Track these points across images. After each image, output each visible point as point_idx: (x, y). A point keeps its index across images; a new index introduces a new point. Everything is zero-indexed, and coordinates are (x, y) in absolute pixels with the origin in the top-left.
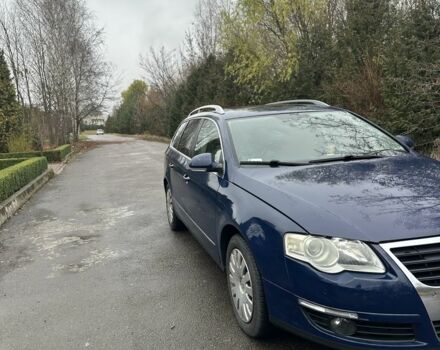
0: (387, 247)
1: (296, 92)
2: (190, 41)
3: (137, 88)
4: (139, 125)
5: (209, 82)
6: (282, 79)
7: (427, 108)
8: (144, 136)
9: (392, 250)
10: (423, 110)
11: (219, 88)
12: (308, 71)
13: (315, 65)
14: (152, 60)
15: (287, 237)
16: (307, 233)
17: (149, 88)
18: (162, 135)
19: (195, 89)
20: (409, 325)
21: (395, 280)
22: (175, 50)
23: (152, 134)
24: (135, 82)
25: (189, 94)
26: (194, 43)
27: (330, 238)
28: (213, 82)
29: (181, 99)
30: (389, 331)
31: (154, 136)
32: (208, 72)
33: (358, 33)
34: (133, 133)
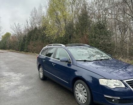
0: (125, 81)
1: (64, 40)
2: (27, 22)
3: (8, 35)
4: (8, 47)
5: (36, 35)
6: (60, 36)
7: (101, 47)
8: (10, 50)
9: (126, 82)
10: (100, 47)
11: (39, 37)
12: (68, 35)
13: (70, 33)
14: (15, 27)
15: (100, 80)
16: (105, 78)
17: (12, 35)
18: (17, 50)
19: (30, 37)
20: (130, 99)
21: (128, 89)
22: (23, 24)
23: (13, 50)
24: (7, 33)
25: (28, 38)
26: (29, 23)
27: (111, 79)
28: (37, 35)
29: (25, 39)
30: (126, 101)
31: (14, 51)
32: (35, 32)
33: (82, 26)
34: (6, 49)
